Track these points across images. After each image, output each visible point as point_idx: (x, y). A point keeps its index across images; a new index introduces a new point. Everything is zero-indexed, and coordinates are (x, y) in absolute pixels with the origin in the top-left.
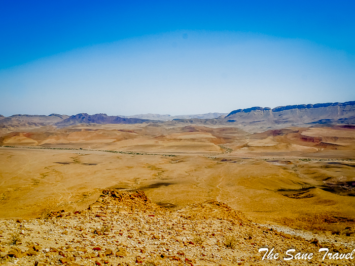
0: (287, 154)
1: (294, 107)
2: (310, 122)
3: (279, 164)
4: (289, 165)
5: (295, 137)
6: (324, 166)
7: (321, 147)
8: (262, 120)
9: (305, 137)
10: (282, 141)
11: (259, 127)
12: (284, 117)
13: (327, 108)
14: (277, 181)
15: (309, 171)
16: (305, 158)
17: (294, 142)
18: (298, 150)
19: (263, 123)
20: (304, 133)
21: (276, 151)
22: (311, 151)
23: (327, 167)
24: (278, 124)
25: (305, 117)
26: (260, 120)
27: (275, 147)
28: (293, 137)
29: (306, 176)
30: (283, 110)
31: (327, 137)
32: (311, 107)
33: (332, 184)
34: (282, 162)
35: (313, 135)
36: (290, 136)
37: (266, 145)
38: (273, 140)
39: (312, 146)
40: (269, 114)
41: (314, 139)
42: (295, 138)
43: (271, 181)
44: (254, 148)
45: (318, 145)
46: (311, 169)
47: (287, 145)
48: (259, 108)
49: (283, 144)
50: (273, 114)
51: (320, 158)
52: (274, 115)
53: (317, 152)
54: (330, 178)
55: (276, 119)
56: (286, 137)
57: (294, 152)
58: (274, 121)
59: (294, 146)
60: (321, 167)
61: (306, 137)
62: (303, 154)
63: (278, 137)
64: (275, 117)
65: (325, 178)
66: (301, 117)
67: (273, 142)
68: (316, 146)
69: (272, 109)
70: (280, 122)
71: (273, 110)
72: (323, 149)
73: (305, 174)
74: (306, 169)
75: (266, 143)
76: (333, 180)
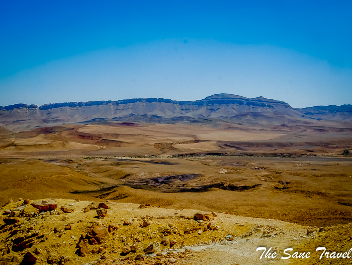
0: (65, 153)
1: (65, 105)
2: (82, 121)
3: (58, 164)
4: (71, 164)
5: (71, 134)
6: (114, 163)
7: (102, 144)
8: (27, 118)
9: (81, 135)
10: (56, 139)
11: (25, 126)
12: (54, 115)
13: (100, 107)
14: (65, 181)
15: (99, 169)
16: (87, 156)
17: (71, 140)
18: (77, 148)
19: (29, 122)
20: (80, 130)
21: (50, 150)
22: (91, 149)
23: (118, 164)
24: (47, 123)
25: (77, 116)
26: (25, 119)
27: (49, 146)
28: (68, 135)
29: (97, 175)
30: (51, 108)
31: (107, 134)
32: (83, 105)
33: (134, 182)
34: (62, 161)
35: (92, 132)
36: (64, 134)
37: (38, 143)
38: (46, 138)
39: (92, 144)
40: (36, 113)
41: (93, 137)
42: (70, 136)
43: (58, 182)
44: (23, 147)
45: (99, 142)
46: (101, 167)
47: (63, 143)
48: (23, 106)
49: (58, 142)
50: (40, 112)
51: (106, 156)
52: (42, 114)
53: (100, 150)
54: (129, 175)
55: (44, 118)
56: (60, 135)
57: (73, 150)
58: (41, 119)
59: (73, 143)
60: (112, 164)
61: (84, 135)
62: (84, 152)
63: (50, 135)
64: (43, 116)
65: (123, 176)
66: (73, 116)
67: (46, 140)
68: (97, 143)
69: (39, 106)
70: (49, 121)
71: (40, 108)
72: (105, 147)
73: (95, 173)
74: (93, 167)
75: (37, 142)
76: (132, 177)
